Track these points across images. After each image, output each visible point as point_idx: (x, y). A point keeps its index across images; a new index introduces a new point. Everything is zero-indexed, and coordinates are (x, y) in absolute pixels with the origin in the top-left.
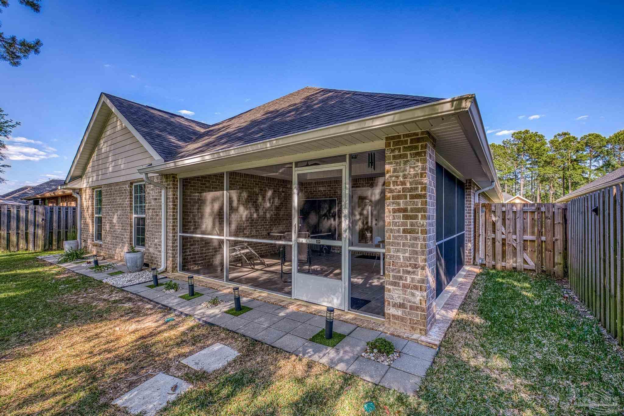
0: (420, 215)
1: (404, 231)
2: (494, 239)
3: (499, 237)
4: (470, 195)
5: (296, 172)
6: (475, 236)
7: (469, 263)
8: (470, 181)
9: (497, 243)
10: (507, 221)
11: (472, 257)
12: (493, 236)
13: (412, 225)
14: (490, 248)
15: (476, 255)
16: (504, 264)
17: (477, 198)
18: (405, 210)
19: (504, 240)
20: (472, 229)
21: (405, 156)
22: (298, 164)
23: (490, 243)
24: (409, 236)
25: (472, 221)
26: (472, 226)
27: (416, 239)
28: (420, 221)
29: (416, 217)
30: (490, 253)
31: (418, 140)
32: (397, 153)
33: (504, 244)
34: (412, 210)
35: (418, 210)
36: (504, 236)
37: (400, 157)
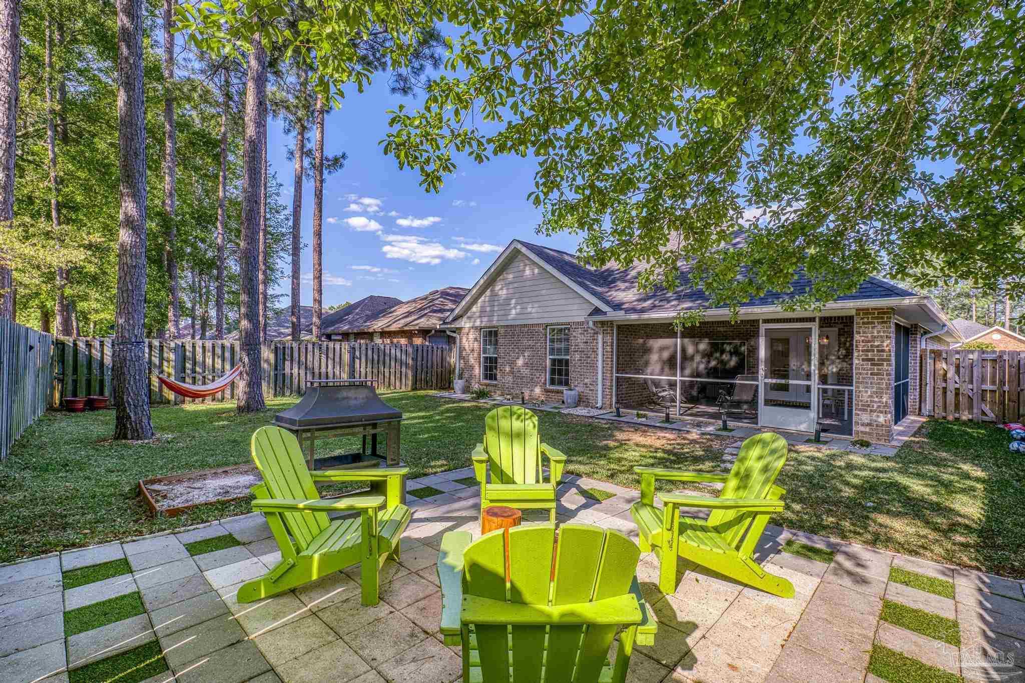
0: (885, 363)
1: (871, 374)
2: (945, 389)
3: (951, 387)
4: (916, 340)
5: (763, 327)
6: (921, 385)
7: (913, 413)
8: (916, 326)
9: (948, 393)
10: (961, 369)
11: (917, 407)
12: (944, 385)
13: (878, 369)
14: (940, 398)
15: (923, 405)
16: (957, 415)
17: (924, 343)
18: (873, 360)
19: (957, 389)
20: (918, 378)
21: (873, 323)
22: (766, 321)
23: (939, 393)
24: (875, 377)
25: (918, 368)
26: (918, 374)
27: (882, 379)
28: (885, 367)
29: (882, 365)
30: (940, 403)
31: (884, 313)
32: (866, 320)
33: (957, 394)
34: (878, 360)
35: (883, 360)
36: (957, 386)
37: (868, 323)
